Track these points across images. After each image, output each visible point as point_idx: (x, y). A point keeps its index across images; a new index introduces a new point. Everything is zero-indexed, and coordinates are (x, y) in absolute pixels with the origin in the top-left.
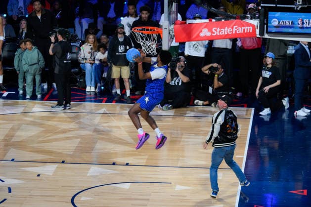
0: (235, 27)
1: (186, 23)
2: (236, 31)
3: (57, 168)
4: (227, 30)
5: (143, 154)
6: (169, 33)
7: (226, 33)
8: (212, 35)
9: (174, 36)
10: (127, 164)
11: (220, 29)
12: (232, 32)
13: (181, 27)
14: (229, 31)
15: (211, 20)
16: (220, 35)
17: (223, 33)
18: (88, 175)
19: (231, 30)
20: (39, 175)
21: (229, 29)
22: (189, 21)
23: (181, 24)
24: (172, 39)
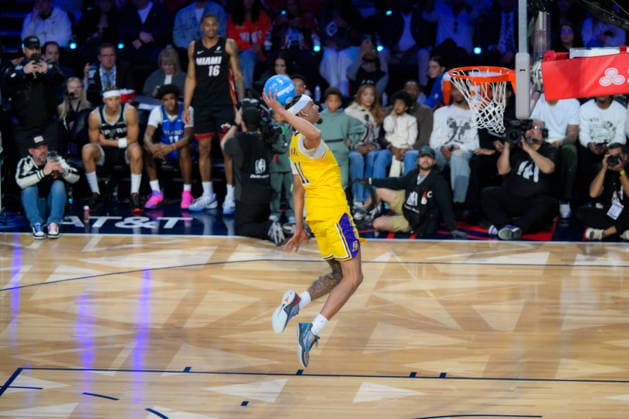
1: (568, 56)
3: (286, 386)
5: (477, 351)
6: (531, 80)
8: (626, 81)
9: (542, 86)
10: (443, 376)
13: (557, 64)
15: (625, 50)
18: (356, 400)
20: (245, 404)
22: (574, 53)
23: (558, 58)
24: (537, 93)
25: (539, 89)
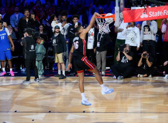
0: (164, 11)
1: (131, 9)
2: (165, 14)
4: (159, 13)
6: (120, 16)
7: (159, 15)
8: (149, 17)
9: (123, 19)
10: (93, 112)
11: (154, 12)
12: (163, 14)
14: (160, 14)
15: (148, 7)
16: (154, 17)
17: (157, 16)
19: (162, 13)
20: (33, 120)
21: (161, 12)
22: (132, 8)
23: (127, 10)
24: (121, 21)
25: (122, 19)
